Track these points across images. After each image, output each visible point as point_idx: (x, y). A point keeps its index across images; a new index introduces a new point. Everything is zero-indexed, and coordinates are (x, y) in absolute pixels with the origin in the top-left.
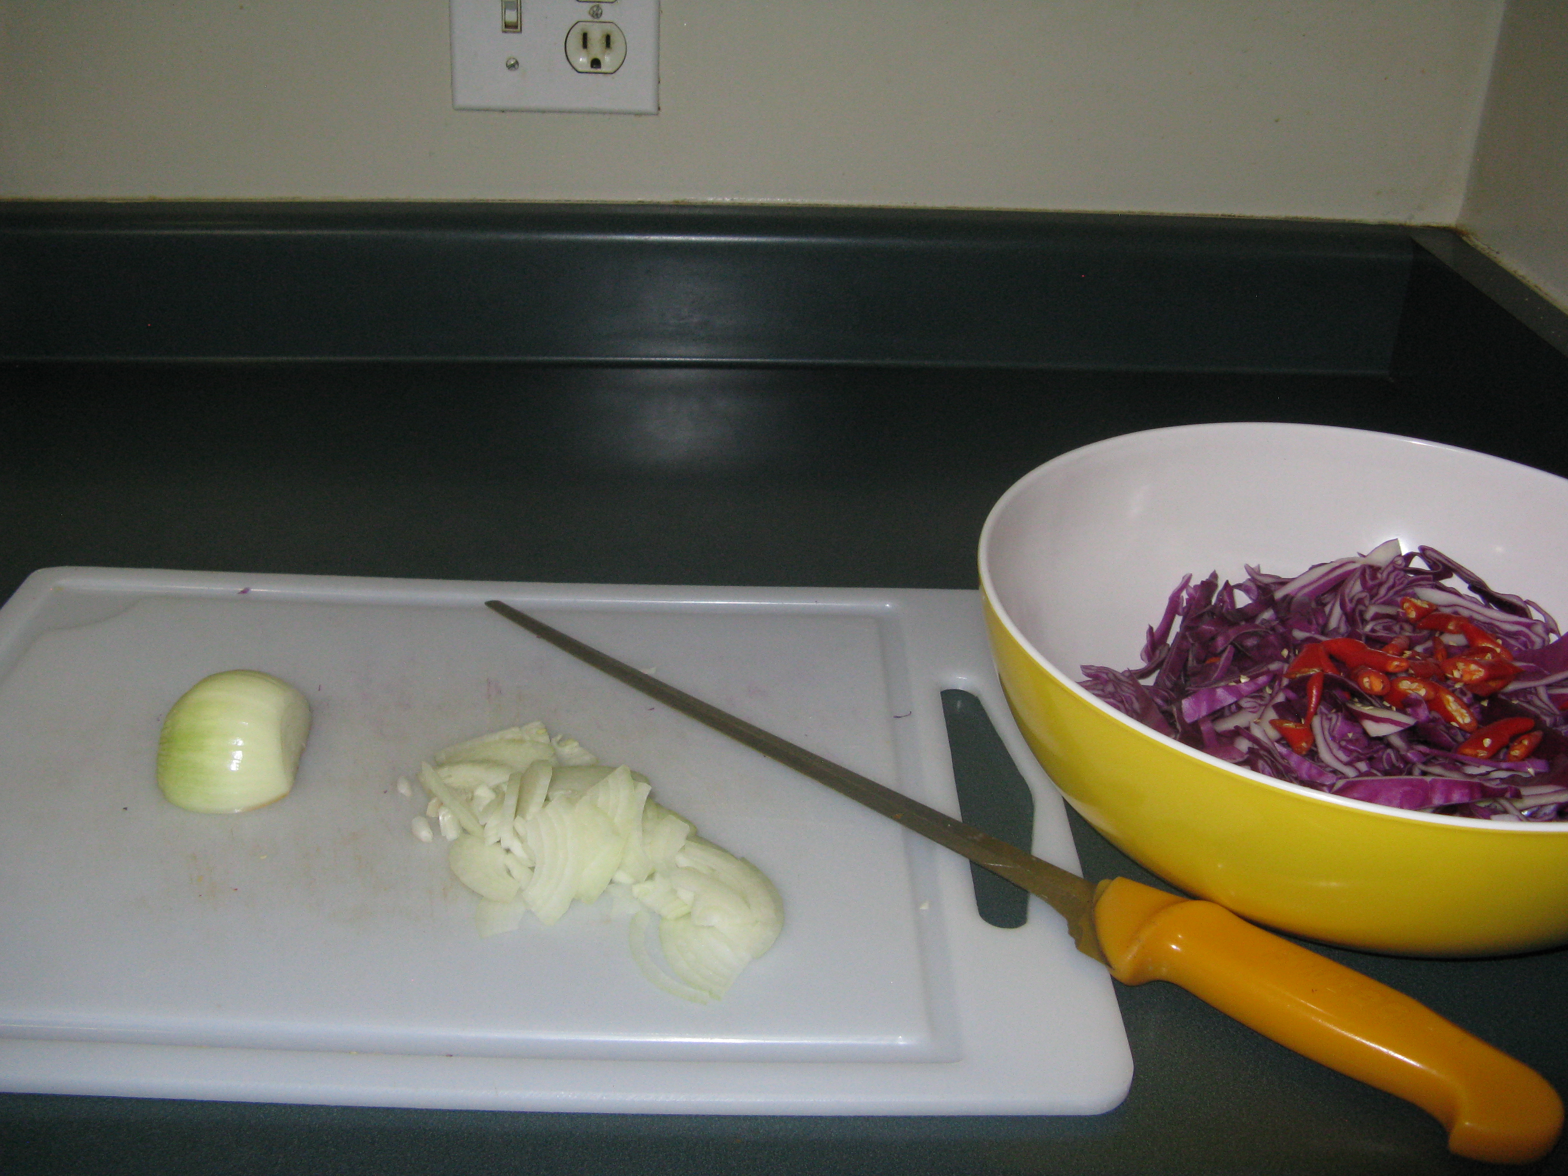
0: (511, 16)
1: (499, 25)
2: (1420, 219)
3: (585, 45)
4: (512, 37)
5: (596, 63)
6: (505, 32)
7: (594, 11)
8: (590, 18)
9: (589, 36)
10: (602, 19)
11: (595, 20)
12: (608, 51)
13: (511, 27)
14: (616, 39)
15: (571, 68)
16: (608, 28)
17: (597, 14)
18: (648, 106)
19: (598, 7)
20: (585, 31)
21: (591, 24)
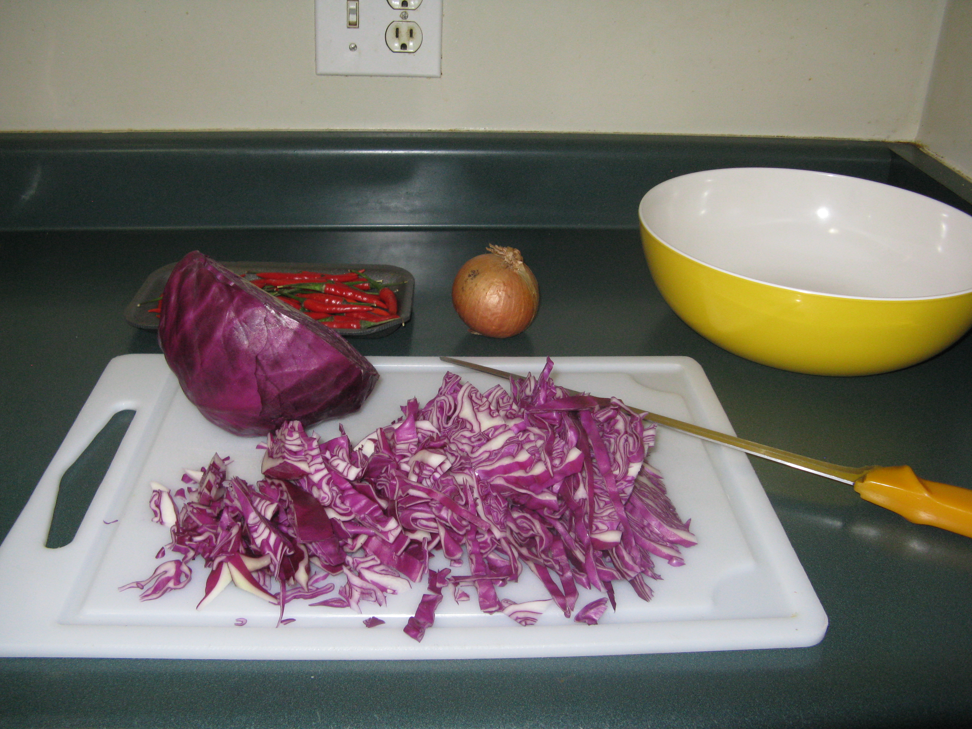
0: (353, 18)
1: (345, 23)
2: (893, 138)
3: (397, 36)
4: (353, 31)
5: (404, 46)
6: (349, 28)
7: (403, 15)
8: (401, 19)
9: (400, 30)
10: (408, 19)
11: (404, 20)
12: (411, 39)
13: (353, 25)
14: (416, 32)
15: (389, 49)
16: (411, 25)
17: (405, 17)
18: (435, 72)
19: (406, 12)
20: (398, 27)
21: (401, 23)
